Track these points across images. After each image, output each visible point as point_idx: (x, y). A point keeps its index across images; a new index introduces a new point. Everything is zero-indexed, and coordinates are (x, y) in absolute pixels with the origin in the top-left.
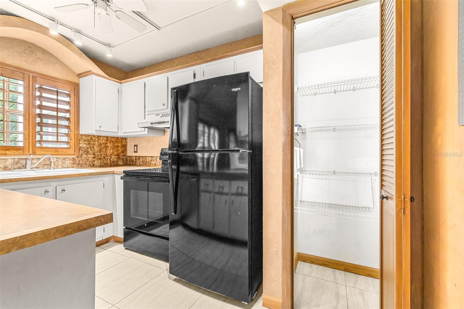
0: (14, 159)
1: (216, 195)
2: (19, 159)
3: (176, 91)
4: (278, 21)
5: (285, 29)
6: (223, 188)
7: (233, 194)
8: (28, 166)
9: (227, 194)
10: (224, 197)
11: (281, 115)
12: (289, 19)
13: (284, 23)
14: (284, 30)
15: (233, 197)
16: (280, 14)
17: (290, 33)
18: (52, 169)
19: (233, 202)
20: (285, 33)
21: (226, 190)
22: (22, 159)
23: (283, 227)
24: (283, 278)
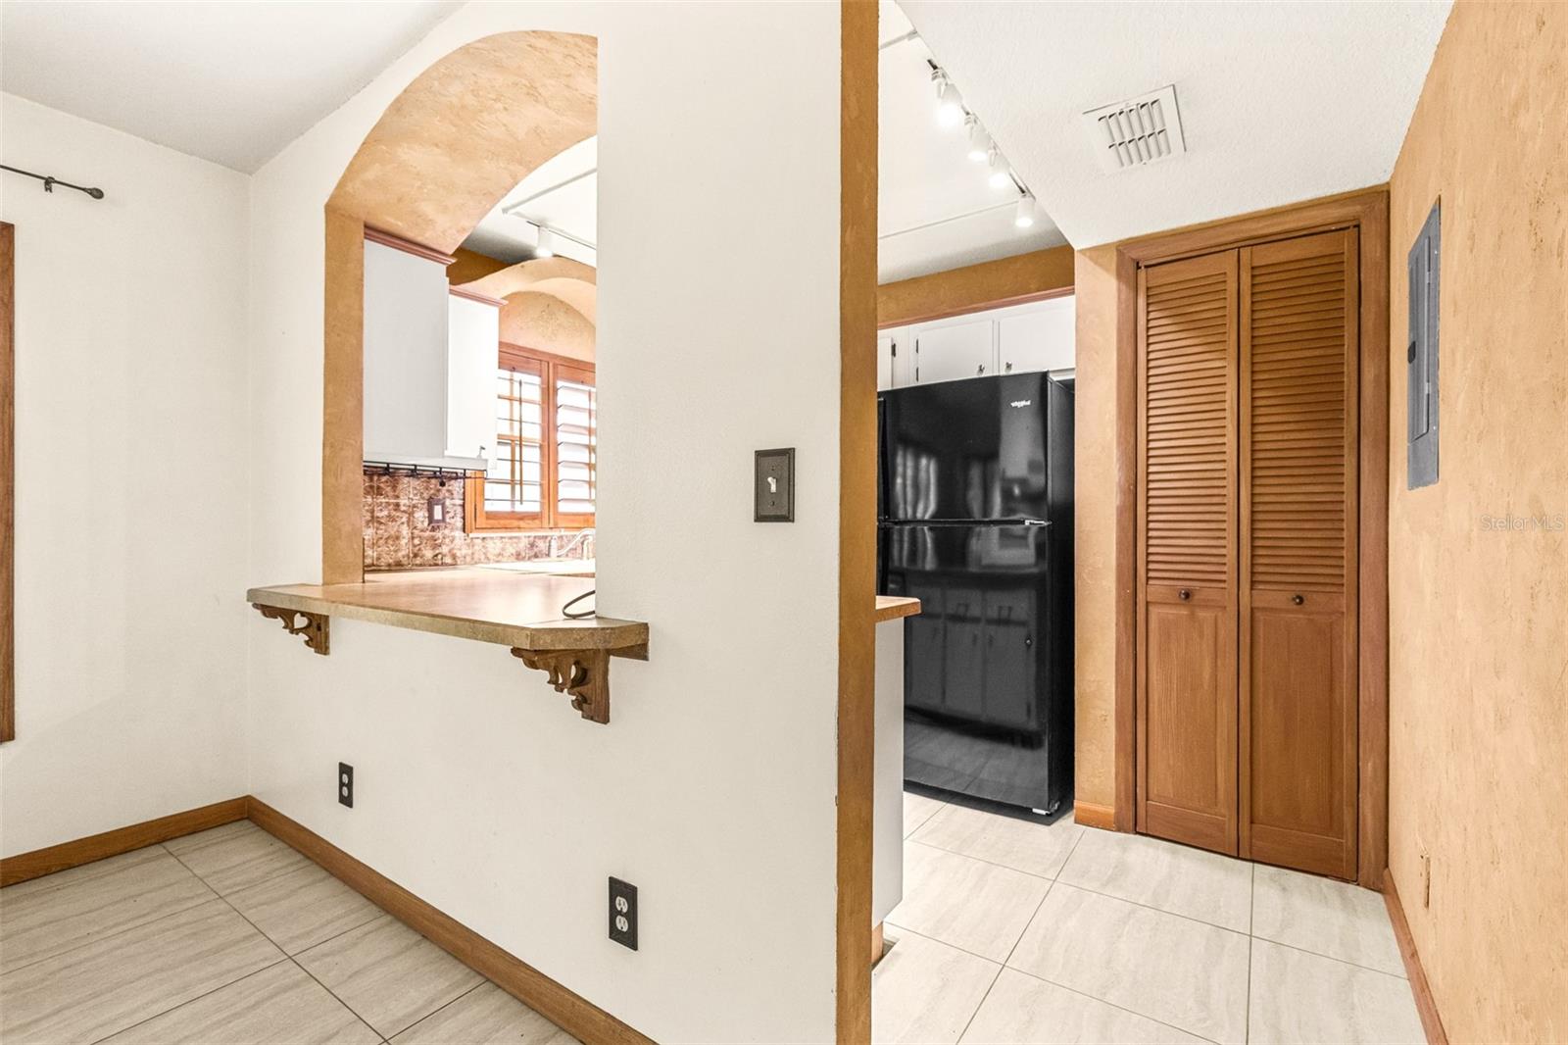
0: (529, 537)
1: (950, 625)
2: (535, 537)
3: (885, 401)
4: (1107, 270)
5: (1123, 287)
6: (967, 606)
7: (990, 622)
8: (554, 552)
9: (976, 620)
10: (968, 627)
11: (1114, 452)
12: (1131, 267)
13: (1119, 276)
14: (1119, 291)
15: (992, 630)
16: (1112, 259)
17: (1132, 295)
18: (585, 558)
19: (991, 641)
20: (1123, 297)
21: (975, 611)
22: (540, 538)
23: (1117, 670)
24: (1117, 767)
